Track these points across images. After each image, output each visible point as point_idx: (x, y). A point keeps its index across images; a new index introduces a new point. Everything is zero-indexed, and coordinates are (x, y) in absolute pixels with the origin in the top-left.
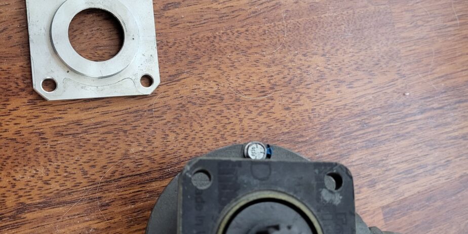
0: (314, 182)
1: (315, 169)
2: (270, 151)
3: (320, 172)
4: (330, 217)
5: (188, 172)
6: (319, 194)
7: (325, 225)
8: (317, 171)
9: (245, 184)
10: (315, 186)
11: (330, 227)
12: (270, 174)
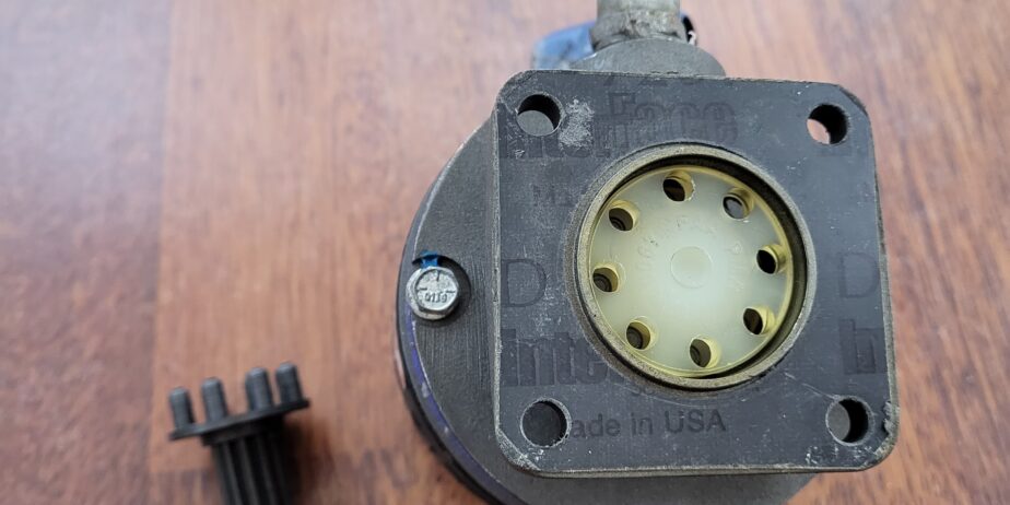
0: (545, 161)
1: (513, 156)
2: (430, 258)
3: (520, 145)
4: (620, 129)
5: (531, 459)
6: (570, 150)
7: (639, 143)
8: (518, 153)
9: (555, 321)
10: (553, 160)
11: (643, 132)
12: (532, 262)
